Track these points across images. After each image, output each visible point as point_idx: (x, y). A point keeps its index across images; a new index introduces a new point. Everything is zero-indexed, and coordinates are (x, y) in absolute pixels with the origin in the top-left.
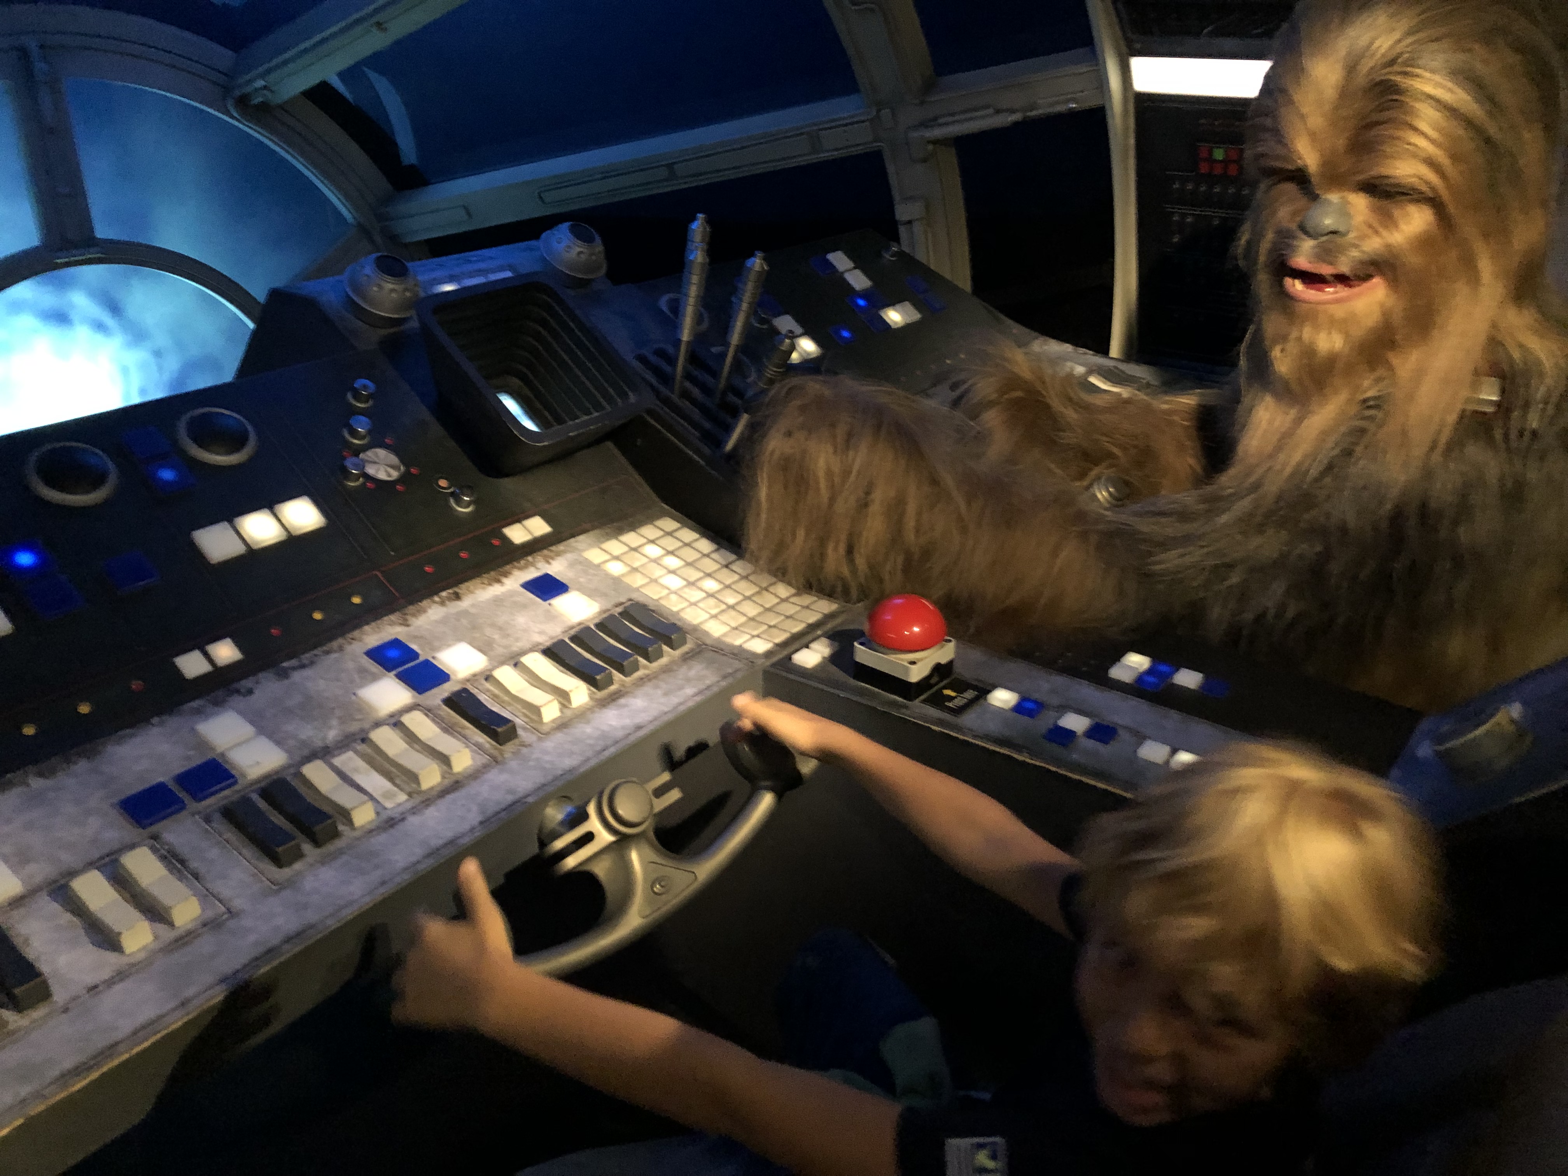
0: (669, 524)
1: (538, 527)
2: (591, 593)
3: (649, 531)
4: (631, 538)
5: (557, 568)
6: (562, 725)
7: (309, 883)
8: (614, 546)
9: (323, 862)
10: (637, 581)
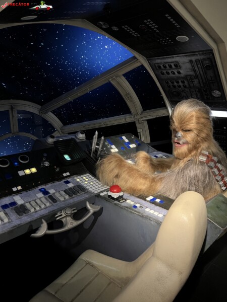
0: (88, 174)
1: (68, 174)
2: (73, 184)
3: (85, 175)
4: (82, 176)
5: (69, 180)
6: (64, 201)
7: (23, 218)
8: (79, 177)
9: (26, 216)
10: (80, 182)
